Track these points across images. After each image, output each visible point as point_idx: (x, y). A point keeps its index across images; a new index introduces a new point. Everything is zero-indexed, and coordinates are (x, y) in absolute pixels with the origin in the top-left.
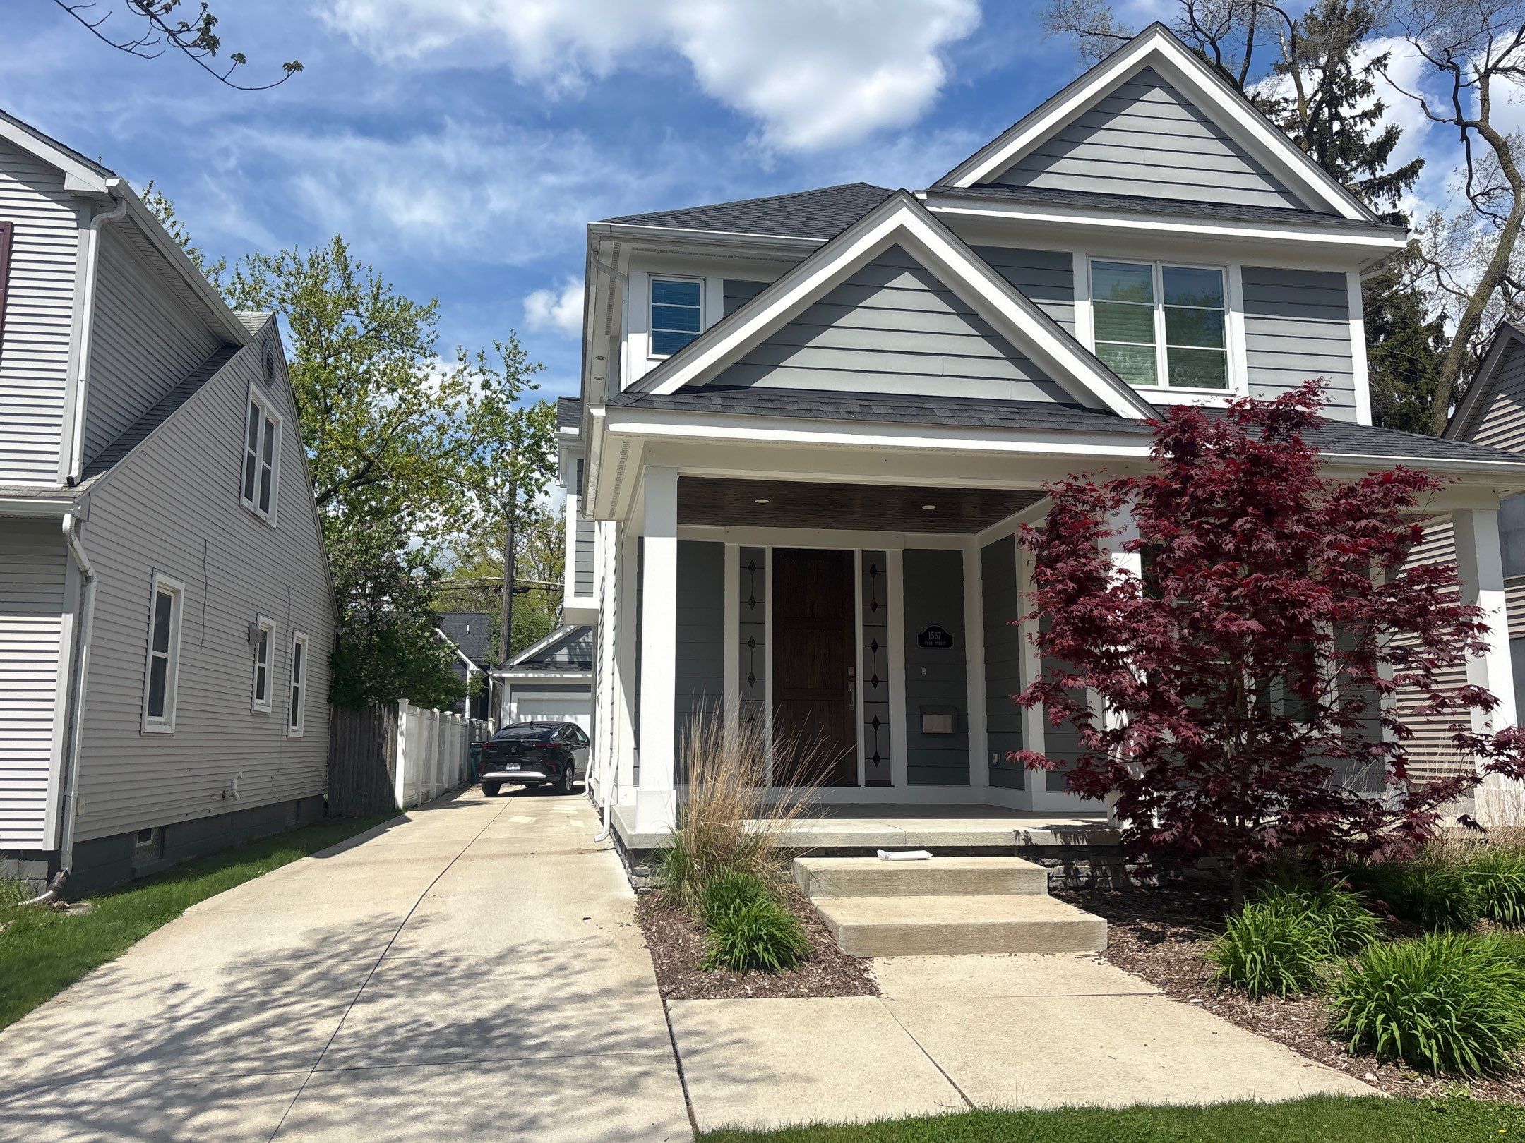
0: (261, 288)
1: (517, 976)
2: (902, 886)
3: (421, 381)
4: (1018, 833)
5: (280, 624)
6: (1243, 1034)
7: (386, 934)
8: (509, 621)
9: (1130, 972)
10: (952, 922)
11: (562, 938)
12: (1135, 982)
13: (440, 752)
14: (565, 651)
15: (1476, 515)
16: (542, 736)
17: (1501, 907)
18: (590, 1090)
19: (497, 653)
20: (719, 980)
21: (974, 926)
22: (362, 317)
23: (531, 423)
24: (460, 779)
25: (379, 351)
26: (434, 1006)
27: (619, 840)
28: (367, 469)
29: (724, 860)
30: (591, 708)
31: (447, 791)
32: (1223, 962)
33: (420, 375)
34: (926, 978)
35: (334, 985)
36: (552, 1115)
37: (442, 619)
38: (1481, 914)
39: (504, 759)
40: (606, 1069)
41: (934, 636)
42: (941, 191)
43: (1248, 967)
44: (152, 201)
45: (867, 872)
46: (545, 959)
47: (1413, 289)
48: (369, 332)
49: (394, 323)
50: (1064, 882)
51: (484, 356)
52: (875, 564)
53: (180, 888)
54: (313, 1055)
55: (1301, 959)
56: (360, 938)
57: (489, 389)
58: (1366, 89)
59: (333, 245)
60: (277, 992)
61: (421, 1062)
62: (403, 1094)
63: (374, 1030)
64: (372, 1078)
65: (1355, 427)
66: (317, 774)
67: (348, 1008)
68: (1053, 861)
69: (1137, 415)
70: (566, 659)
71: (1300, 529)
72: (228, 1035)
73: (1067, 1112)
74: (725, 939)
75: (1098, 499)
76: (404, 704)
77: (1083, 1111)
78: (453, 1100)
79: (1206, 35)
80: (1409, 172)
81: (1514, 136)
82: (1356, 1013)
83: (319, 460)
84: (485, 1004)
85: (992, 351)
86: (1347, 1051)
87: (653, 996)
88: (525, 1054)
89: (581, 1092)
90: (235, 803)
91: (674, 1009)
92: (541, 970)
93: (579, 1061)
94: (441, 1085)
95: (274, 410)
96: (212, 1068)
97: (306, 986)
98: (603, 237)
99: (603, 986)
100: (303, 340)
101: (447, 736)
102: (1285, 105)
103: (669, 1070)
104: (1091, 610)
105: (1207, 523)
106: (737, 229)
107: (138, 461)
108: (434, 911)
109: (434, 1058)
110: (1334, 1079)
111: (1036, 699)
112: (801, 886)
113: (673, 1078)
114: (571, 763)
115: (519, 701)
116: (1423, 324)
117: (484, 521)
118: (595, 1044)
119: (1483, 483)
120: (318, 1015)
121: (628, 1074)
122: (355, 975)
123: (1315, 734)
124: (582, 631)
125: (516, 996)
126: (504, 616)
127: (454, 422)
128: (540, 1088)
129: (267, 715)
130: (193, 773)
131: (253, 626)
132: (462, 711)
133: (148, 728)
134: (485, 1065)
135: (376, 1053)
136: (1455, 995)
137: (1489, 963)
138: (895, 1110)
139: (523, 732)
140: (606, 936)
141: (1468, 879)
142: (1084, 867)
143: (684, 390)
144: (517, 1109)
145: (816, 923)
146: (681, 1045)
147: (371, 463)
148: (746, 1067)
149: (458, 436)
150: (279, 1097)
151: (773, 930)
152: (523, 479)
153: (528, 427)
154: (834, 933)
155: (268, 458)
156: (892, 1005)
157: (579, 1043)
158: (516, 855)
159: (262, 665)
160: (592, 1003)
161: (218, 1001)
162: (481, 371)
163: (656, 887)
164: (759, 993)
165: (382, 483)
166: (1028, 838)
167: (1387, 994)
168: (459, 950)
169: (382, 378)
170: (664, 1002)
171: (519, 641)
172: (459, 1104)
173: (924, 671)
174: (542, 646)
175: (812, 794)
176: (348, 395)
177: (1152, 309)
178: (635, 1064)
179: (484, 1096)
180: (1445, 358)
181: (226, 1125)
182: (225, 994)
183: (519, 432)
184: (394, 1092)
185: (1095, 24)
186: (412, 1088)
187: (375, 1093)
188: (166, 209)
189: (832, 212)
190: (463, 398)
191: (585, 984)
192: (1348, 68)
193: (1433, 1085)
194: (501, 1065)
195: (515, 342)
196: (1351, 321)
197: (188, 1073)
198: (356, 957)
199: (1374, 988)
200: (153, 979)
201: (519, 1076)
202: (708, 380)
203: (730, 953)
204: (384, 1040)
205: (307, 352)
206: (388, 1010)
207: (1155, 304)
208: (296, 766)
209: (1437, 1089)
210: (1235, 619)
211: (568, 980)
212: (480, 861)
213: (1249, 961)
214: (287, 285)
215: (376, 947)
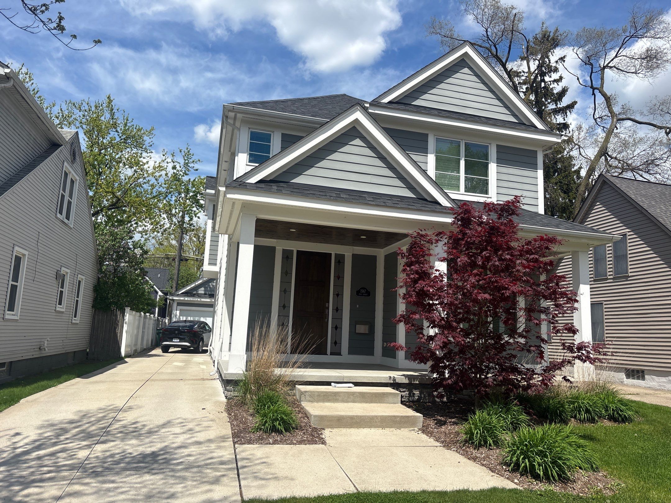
0: (71, 116)
1: (171, 433)
2: (340, 399)
3: (145, 164)
4: (390, 377)
5: (71, 271)
6: (470, 463)
7: (113, 414)
8: (178, 274)
9: (430, 437)
10: (359, 414)
11: (193, 417)
12: (431, 441)
13: (143, 332)
14: (203, 289)
15: (580, 254)
16: (189, 327)
17: (579, 414)
18: (198, 482)
19: (172, 287)
20: (258, 437)
21: (368, 417)
22: (118, 132)
23: (193, 186)
24: (151, 344)
25: (126, 149)
26: (133, 446)
27: (221, 375)
28: (117, 202)
29: (265, 385)
30: (213, 315)
31: (145, 349)
32: (466, 434)
33: (145, 161)
34: (346, 438)
35: (88, 436)
36: (181, 492)
37: (147, 272)
38: (572, 417)
39: (172, 336)
40: (206, 473)
41: (363, 291)
42: (375, 103)
43: (475, 435)
44: (23, 72)
45: (326, 392)
46: (184, 426)
47: (570, 155)
48: (121, 140)
49: (133, 137)
50: (408, 399)
51: (174, 154)
52: (340, 259)
53: (18, 390)
54: (77, 465)
55: (496, 433)
56: (101, 415)
57: (175, 169)
58: (556, 70)
59: (106, 99)
60: (62, 438)
61: (125, 469)
62: (117, 483)
63: (105, 455)
64: (103, 476)
65: (537, 214)
66: (85, 340)
67: (94, 446)
68: (404, 390)
69: (449, 205)
70: (203, 292)
71: (508, 257)
72: (39, 456)
73: (395, 493)
74: (263, 419)
75: (430, 240)
76: (128, 310)
77: (401, 493)
78: (139, 485)
79: (492, 42)
80: (571, 107)
81: (613, 95)
82: (513, 455)
83: (95, 197)
84: (156, 445)
85: (391, 174)
86: (509, 470)
87: (230, 443)
88: (172, 467)
89: (195, 483)
90: (45, 352)
91: (238, 448)
92: (182, 431)
93: (195, 470)
94: (134, 479)
95: (75, 174)
96: (32, 470)
97: (75, 436)
98: (229, 111)
99: (209, 438)
100: (90, 141)
101: (147, 325)
102: (523, 74)
103: (234, 474)
104: (424, 287)
105: (471, 252)
106: (289, 112)
107: (10, 196)
108: (136, 404)
109: (132, 468)
110: (502, 482)
111: (401, 321)
112: (298, 397)
113: (235, 478)
114: (202, 339)
115: (180, 310)
116: (573, 170)
117: (169, 228)
118: (203, 463)
119: (584, 241)
120: (80, 448)
121: (216, 476)
122: (98, 431)
123: (511, 341)
124: (211, 280)
125: (170, 442)
126: (175, 271)
127: (158, 183)
128: (177, 481)
129: (62, 312)
130: (26, 338)
131: (59, 272)
132: (154, 313)
133: (7, 317)
134: (154, 471)
135: (106, 465)
136: (551, 449)
137: (568, 437)
138: (326, 492)
139: (181, 324)
140: (211, 416)
141: (567, 402)
142: (417, 393)
143: (261, 181)
144: (166, 490)
145: (302, 413)
146: (240, 464)
147: (119, 200)
148: (266, 473)
149: (160, 190)
150: (62, 483)
151: (283, 416)
152: (188, 211)
153: (192, 188)
154: (310, 418)
155: (71, 196)
156: (330, 449)
157: (195, 462)
158: (174, 380)
159: (62, 290)
160: (203, 445)
161: (35, 441)
162: (172, 161)
163: (234, 396)
164: (275, 442)
165: (124, 208)
166: (394, 379)
167: (525, 448)
168: (145, 421)
169: (127, 161)
170: (234, 445)
171: (182, 283)
172: (141, 487)
173: (358, 306)
174: (192, 286)
175: (305, 357)
176: (110, 168)
177: (459, 160)
178: (220, 471)
179: (152, 484)
180: (580, 185)
181: (37, 494)
182: (39, 438)
183: (188, 189)
184: (113, 482)
185: (448, 33)
186: (121, 480)
187: (104, 482)
188: (30, 77)
189: (330, 107)
190: (163, 173)
191: (201, 437)
192: (549, 61)
193: (540, 485)
194: (160, 471)
195: (189, 149)
196: (538, 170)
197: (21, 472)
198: (99, 424)
199: (520, 445)
200: (6, 430)
201: (169, 476)
202: (271, 178)
203: (264, 425)
204: (110, 460)
205: (92, 147)
206: (112, 447)
207: (461, 158)
208: (74, 336)
209: (541, 487)
210: (480, 293)
211: (193, 435)
212: (158, 382)
213: (475, 433)
214: (84, 116)
215: (108, 419)
